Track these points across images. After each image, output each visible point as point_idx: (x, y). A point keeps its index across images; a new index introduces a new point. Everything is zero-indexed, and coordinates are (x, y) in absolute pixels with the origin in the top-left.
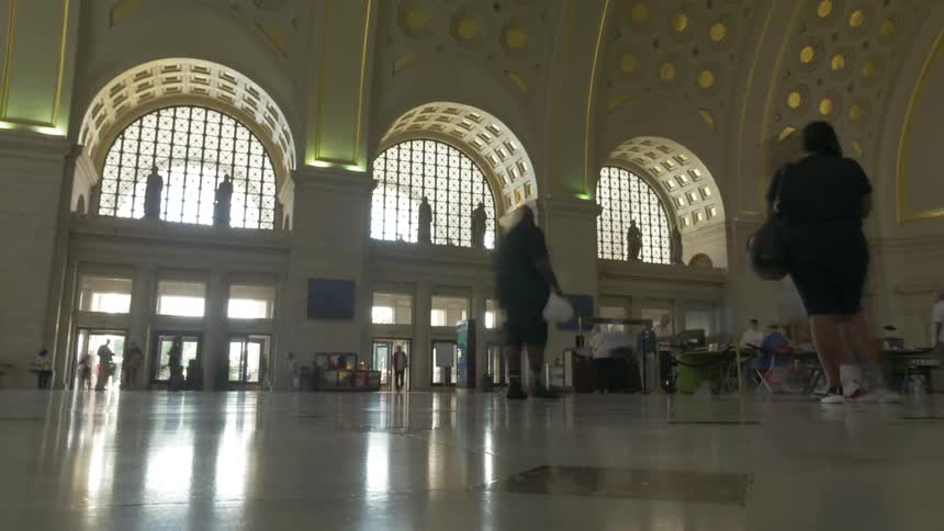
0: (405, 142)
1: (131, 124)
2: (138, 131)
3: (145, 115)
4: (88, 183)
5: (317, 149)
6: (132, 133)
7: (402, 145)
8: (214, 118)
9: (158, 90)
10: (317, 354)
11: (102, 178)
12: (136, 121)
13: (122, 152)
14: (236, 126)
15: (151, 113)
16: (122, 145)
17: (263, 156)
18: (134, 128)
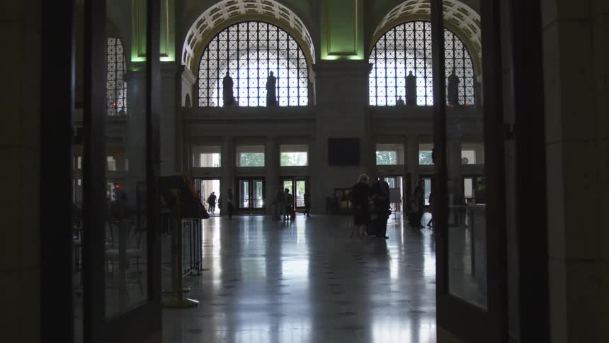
0: (399, 25)
1: (212, 40)
2: (216, 44)
3: (220, 32)
4: (190, 84)
5: (328, 46)
6: (213, 46)
7: (398, 28)
8: (263, 27)
9: (226, 16)
10: (336, 190)
11: (198, 79)
12: (214, 37)
13: (208, 60)
14: (278, 31)
15: (223, 31)
16: (208, 55)
17: (298, 50)
18: (214, 42)
